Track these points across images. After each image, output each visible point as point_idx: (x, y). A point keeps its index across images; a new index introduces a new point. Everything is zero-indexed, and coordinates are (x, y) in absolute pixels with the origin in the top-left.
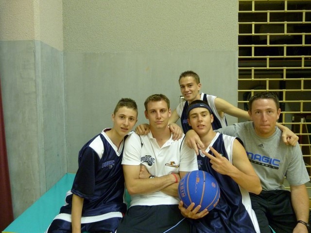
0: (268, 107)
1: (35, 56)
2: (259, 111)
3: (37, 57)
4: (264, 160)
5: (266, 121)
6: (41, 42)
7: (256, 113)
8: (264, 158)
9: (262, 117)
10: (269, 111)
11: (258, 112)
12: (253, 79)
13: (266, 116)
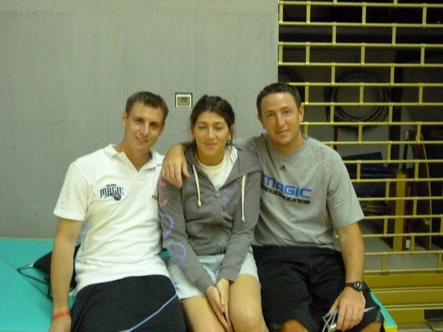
0: (284, 105)
2: (273, 114)
4: (287, 191)
5: (284, 126)
7: (268, 116)
8: (288, 189)
9: (277, 120)
10: (286, 111)
11: (271, 115)
12: (308, 63)
13: (282, 120)
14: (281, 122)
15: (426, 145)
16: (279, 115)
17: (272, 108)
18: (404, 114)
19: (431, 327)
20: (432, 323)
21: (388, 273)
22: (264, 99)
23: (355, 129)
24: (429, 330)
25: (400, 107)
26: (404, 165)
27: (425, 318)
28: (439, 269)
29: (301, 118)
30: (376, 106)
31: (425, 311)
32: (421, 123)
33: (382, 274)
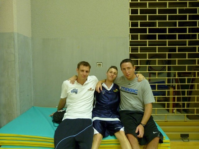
0: (128, 66)
1: (14, 41)
3: (15, 41)
6: (18, 33)
10: (129, 68)
12: (139, 53)
13: (127, 71)
14: (127, 72)
15: (179, 79)
16: (127, 69)
17: (124, 67)
18: (172, 68)
19: (183, 140)
20: (183, 139)
21: (167, 121)
22: (122, 64)
23: (155, 74)
24: (182, 141)
25: (170, 66)
26: (172, 85)
27: (181, 137)
28: (185, 120)
29: (134, 70)
30: (163, 66)
31: (181, 134)
32: (177, 71)
33: (166, 121)
